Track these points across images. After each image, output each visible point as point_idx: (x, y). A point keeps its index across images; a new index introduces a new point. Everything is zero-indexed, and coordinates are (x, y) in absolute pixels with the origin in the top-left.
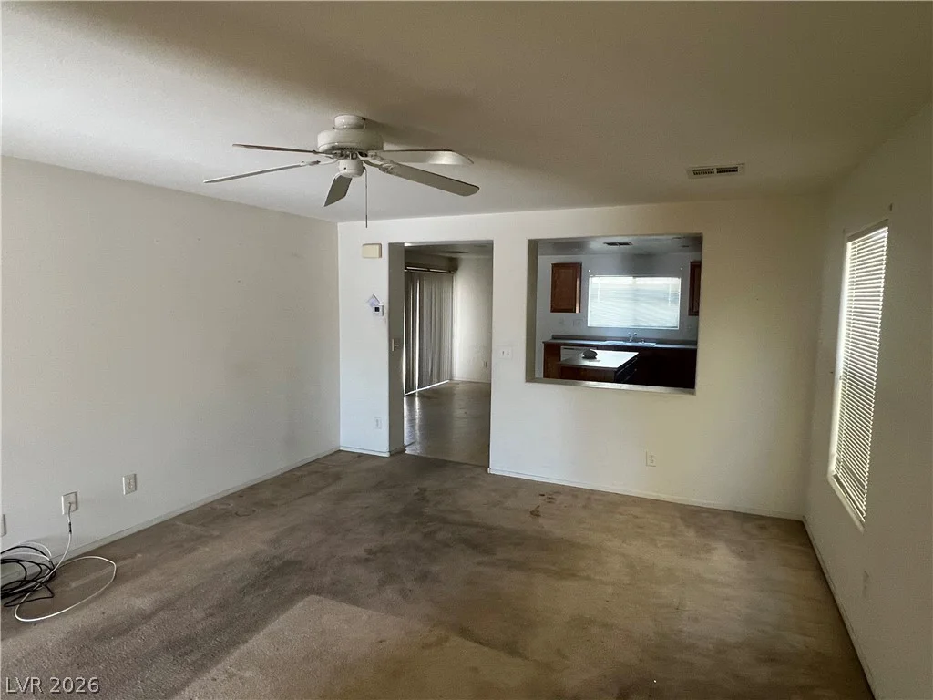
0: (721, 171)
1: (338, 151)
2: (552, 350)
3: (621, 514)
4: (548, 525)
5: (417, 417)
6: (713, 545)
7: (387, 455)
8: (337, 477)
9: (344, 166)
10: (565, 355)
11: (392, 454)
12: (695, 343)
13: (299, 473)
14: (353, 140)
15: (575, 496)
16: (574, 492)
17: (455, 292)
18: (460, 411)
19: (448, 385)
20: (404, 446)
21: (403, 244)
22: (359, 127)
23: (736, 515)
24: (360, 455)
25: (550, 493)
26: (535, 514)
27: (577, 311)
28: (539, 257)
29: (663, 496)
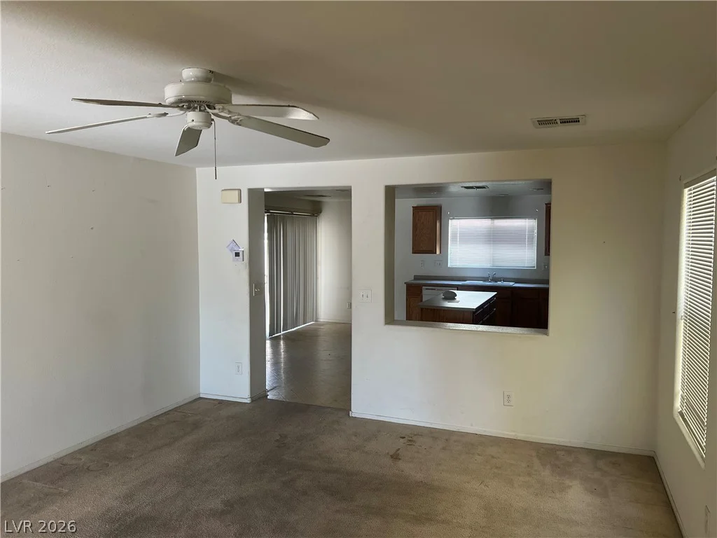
0: (564, 122)
1: (185, 104)
2: (414, 290)
3: (479, 455)
4: (409, 469)
5: (282, 360)
6: (567, 482)
7: (248, 401)
8: (196, 426)
9: (192, 119)
10: (427, 295)
11: (253, 399)
12: (547, 282)
13: (154, 423)
14: (201, 93)
15: (435, 438)
16: (434, 435)
17: (319, 234)
18: (324, 353)
19: (312, 326)
20: (266, 391)
21: (263, 189)
22: (206, 80)
23: (590, 452)
24: (221, 402)
25: (411, 435)
26: (395, 457)
27: (438, 252)
28: (396, 200)
29: (521, 436)
